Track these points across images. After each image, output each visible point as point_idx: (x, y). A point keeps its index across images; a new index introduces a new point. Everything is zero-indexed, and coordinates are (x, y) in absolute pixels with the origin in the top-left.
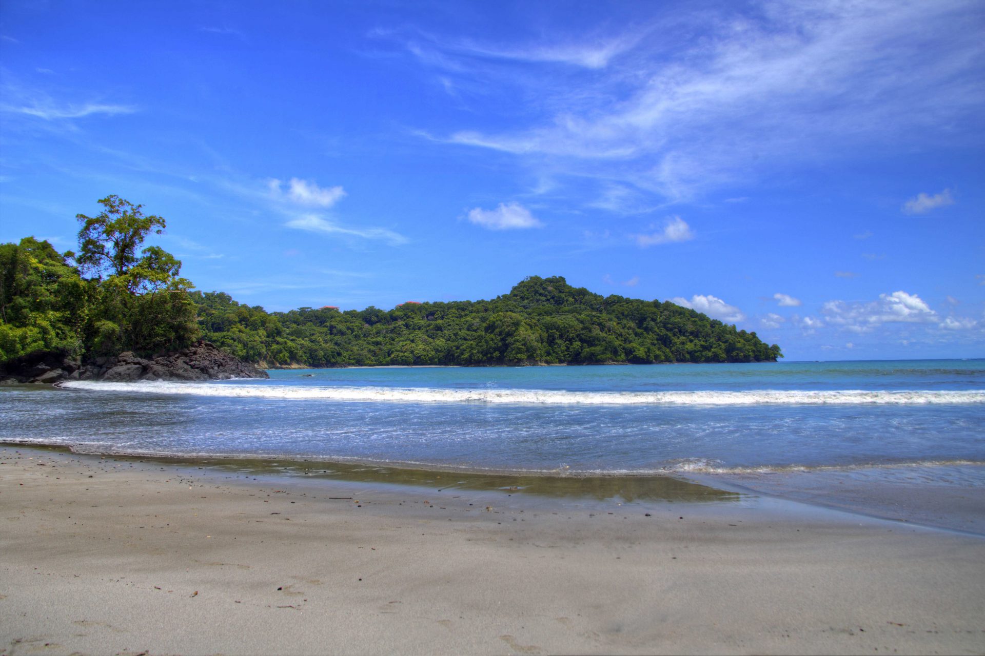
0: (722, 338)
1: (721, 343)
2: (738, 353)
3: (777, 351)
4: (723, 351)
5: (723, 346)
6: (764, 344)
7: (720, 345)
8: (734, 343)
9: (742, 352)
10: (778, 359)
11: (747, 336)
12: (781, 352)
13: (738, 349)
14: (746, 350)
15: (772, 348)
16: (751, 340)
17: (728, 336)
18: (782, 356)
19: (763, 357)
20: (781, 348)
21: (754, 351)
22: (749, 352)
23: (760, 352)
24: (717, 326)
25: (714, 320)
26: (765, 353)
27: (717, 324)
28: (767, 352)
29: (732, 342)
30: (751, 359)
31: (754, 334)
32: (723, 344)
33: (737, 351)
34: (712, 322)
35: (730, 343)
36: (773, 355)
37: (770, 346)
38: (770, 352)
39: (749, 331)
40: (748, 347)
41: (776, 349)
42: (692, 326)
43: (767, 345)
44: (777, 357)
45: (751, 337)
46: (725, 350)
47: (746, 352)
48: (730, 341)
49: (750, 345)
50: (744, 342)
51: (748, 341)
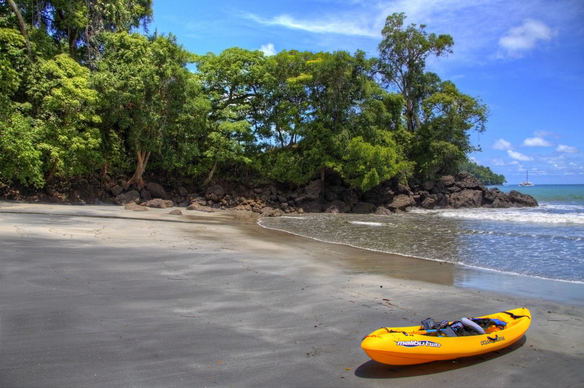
3: (503, 179)
6: (495, 174)
8: (479, 174)
10: (503, 184)
11: (484, 169)
12: (506, 179)
13: (481, 177)
17: (474, 169)
18: (506, 182)
19: (495, 182)
20: (505, 177)
21: (491, 179)
22: (488, 179)
23: (493, 179)
28: (497, 179)
30: (489, 183)
31: (488, 168)
35: (476, 174)
36: (501, 181)
37: (499, 175)
38: (499, 179)
39: (485, 166)
40: (487, 176)
41: (502, 177)
43: (497, 175)
44: (503, 182)
45: (487, 170)
47: (486, 179)
49: (487, 175)
50: (484, 173)
51: (486, 172)
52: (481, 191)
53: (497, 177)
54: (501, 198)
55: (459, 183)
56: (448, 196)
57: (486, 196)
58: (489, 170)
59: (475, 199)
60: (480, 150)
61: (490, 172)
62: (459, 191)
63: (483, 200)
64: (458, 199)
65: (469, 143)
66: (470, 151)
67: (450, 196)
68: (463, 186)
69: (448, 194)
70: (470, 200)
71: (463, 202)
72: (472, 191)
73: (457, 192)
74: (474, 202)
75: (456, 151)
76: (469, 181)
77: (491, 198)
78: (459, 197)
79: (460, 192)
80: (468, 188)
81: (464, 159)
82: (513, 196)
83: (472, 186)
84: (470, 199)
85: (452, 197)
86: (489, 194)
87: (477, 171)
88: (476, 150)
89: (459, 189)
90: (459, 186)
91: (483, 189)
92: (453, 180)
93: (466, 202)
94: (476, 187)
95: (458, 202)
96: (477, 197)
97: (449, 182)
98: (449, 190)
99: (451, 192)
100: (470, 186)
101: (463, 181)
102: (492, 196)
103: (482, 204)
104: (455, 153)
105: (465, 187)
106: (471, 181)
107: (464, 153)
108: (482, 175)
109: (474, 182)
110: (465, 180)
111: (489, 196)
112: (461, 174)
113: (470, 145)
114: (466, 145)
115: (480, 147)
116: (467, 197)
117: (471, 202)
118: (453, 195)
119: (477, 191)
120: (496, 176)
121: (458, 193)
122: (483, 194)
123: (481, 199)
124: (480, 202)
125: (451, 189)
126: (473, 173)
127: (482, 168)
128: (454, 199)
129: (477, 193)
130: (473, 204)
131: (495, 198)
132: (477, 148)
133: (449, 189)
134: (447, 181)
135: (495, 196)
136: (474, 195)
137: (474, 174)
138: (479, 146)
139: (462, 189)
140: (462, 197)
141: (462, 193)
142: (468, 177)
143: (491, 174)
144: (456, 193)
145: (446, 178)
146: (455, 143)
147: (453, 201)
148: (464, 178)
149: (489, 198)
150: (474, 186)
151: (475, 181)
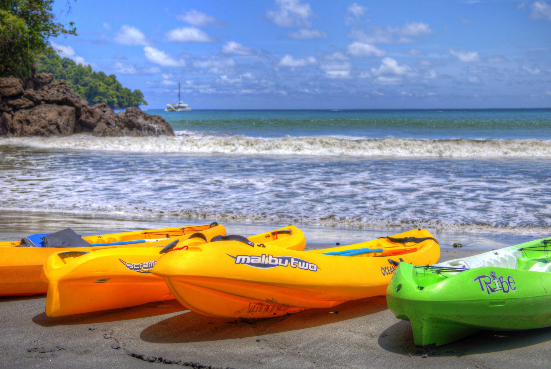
0: (80, 81)
1: (80, 87)
2: (100, 99)
3: (140, 98)
4: (84, 96)
5: (83, 90)
6: (126, 89)
7: (78, 89)
8: (96, 87)
9: (106, 98)
10: (140, 106)
11: (106, 79)
12: (145, 98)
13: (101, 94)
14: (110, 95)
15: (134, 93)
16: (112, 83)
18: (146, 103)
20: (144, 94)
21: (118, 97)
22: (113, 98)
23: (122, 97)
24: (70, 66)
25: (65, 58)
26: (128, 99)
27: (69, 63)
28: (130, 98)
29: (94, 86)
30: (116, 105)
31: (113, 77)
32: (82, 88)
33: (100, 97)
34: (63, 60)
35: (91, 87)
36: (136, 102)
37: (133, 91)
38: (133, 98)
39: (108, 74)
40: (111, 92)
41: (138, 94)
42: (41, 65)
43: (130, 91)
44: (140, 104)
45: (111, 81)
46: (85, 94)
47: (110, 97)
48: (91, 84)
49: (112, 90)
50: (106, 86)
51: (109, 85)
52: (73, 108)
53: (129, 95)
54: (110, 121)
55: (31, 91)
56: (8, 116)
57: (83, 117)
58: (115, 81)
59: (61, 121)
60: (73, 32)
61: (116, 84)
62: (30, 107)
63: (76, 124)
64: (28, 122)
65: (52, 17)
66: (54, 32)
67: (13, 116)
68: (38, 97)
69: (9, 112)
70: (51, 124)
71: (36, 127)
72: (56, 108)
73: (26, 108)
74: (58, 127)
75: (22, 29)
76: (53, 91)
77: (91, 120)
78: (29, 118)
79: (32, 109)
80: (48, 102)
81: (41, 46)
82: (131, 118)
83: (56, 98)
84: (50, 122)
85: (16, 118)
86: (88, 114)
87: (93, 82)
88: (66, 32)
89: (31, 103)
90: (30, 97)
91: (77, 105)
92: (20, 86)
93: (43, 127)
94: (63, 100)
95: (27, 128)
96: (65, 118)
97: (11, 89)
98: (10, 106)
99: (16, 108)
100: (52, 99)
101: (43, 90)
102: (93, 117)
103: (75, 131)
104: (21, 34)
105: (43, 100)
106: (58, 91)
107: (41, 36)
108: (101, 89)
109: (64, 92)
110: (46, 88)
111: (87, 117)
112: (39, 77)
113: (55, 21)
114: (46, 20)
115: (74, 26)
116: (44, 118)
117: (52, 127)
118: (19, 115)
119: (65, 107)
120: (128, 93)
121: (29, 111)
122: (76, 113)
123: (72, 122)
124: (70, 128)
125: (15, 102)
126: (85, 85)
127: (101, 76)
128: (20, 122)
129: (64, 111)
130: (56, 131)
131: (99, 121)
132: (67, 28)
133: (11, 102)
134: (7, 87)
135: (98, 117)
136: (60, 114)
137: (88, 88)
138: (71, 24)
139: (37, 103)
140: (35, 117)
141: (36, 111)
142: (52, 83)
143: (118, 88)
144: (24, 111)
145: (5, 82)
146: (24, 15)
147: (18, 126)
148: (44, 84)
149: (88, 121)
150: (60, 98)
151: (67, 90)
